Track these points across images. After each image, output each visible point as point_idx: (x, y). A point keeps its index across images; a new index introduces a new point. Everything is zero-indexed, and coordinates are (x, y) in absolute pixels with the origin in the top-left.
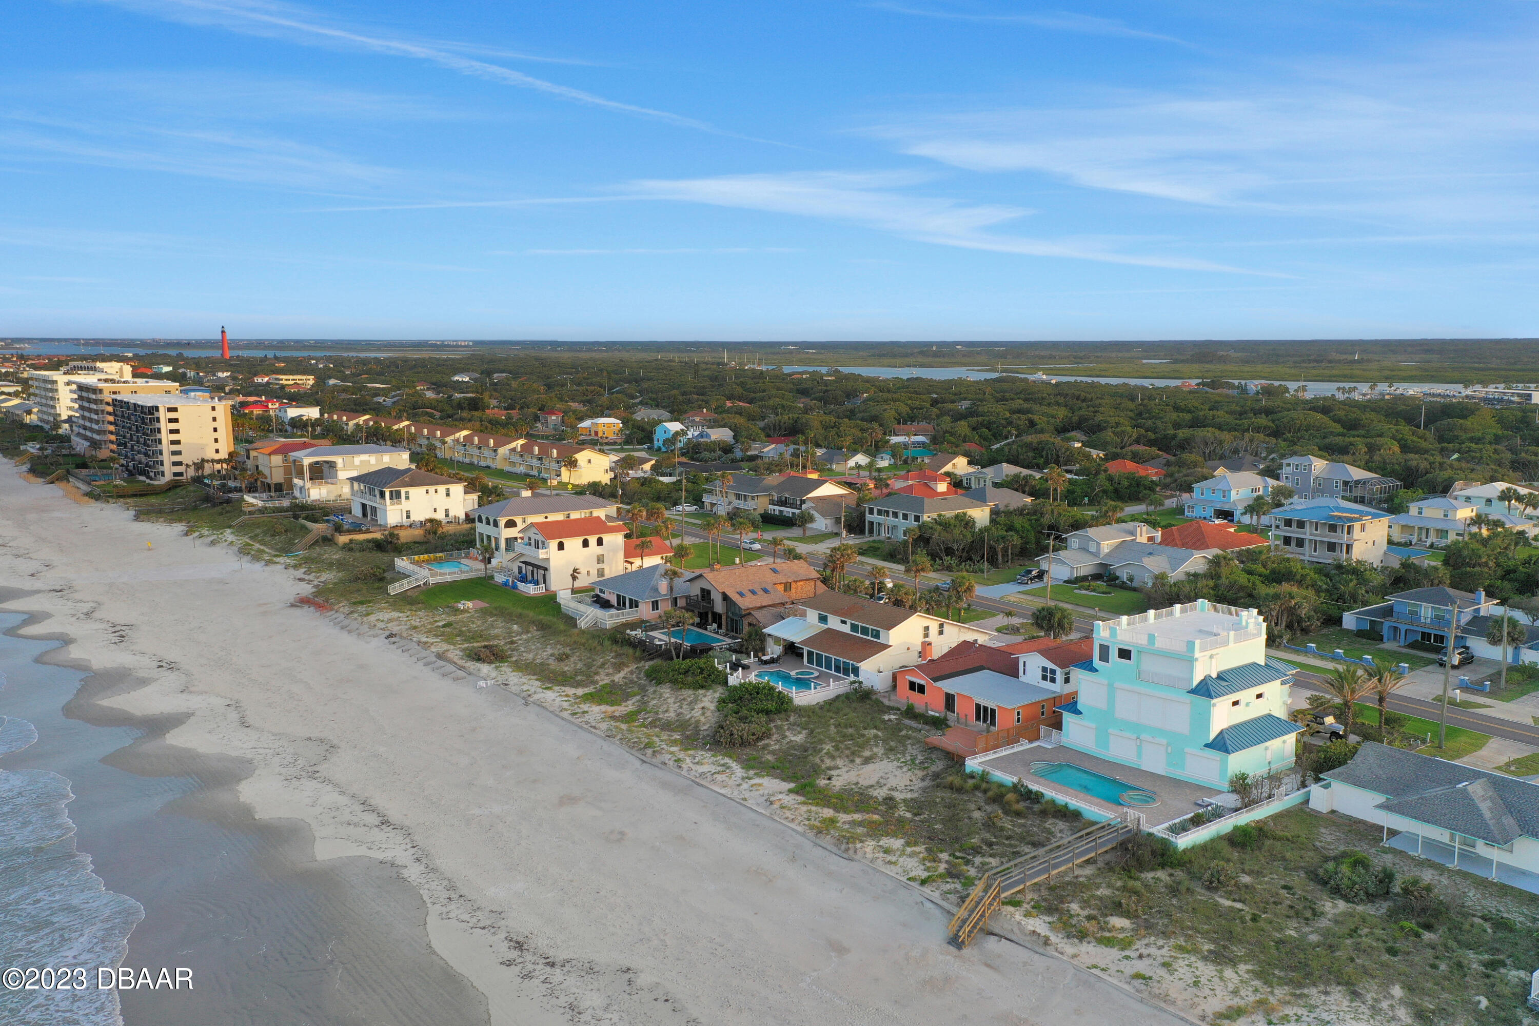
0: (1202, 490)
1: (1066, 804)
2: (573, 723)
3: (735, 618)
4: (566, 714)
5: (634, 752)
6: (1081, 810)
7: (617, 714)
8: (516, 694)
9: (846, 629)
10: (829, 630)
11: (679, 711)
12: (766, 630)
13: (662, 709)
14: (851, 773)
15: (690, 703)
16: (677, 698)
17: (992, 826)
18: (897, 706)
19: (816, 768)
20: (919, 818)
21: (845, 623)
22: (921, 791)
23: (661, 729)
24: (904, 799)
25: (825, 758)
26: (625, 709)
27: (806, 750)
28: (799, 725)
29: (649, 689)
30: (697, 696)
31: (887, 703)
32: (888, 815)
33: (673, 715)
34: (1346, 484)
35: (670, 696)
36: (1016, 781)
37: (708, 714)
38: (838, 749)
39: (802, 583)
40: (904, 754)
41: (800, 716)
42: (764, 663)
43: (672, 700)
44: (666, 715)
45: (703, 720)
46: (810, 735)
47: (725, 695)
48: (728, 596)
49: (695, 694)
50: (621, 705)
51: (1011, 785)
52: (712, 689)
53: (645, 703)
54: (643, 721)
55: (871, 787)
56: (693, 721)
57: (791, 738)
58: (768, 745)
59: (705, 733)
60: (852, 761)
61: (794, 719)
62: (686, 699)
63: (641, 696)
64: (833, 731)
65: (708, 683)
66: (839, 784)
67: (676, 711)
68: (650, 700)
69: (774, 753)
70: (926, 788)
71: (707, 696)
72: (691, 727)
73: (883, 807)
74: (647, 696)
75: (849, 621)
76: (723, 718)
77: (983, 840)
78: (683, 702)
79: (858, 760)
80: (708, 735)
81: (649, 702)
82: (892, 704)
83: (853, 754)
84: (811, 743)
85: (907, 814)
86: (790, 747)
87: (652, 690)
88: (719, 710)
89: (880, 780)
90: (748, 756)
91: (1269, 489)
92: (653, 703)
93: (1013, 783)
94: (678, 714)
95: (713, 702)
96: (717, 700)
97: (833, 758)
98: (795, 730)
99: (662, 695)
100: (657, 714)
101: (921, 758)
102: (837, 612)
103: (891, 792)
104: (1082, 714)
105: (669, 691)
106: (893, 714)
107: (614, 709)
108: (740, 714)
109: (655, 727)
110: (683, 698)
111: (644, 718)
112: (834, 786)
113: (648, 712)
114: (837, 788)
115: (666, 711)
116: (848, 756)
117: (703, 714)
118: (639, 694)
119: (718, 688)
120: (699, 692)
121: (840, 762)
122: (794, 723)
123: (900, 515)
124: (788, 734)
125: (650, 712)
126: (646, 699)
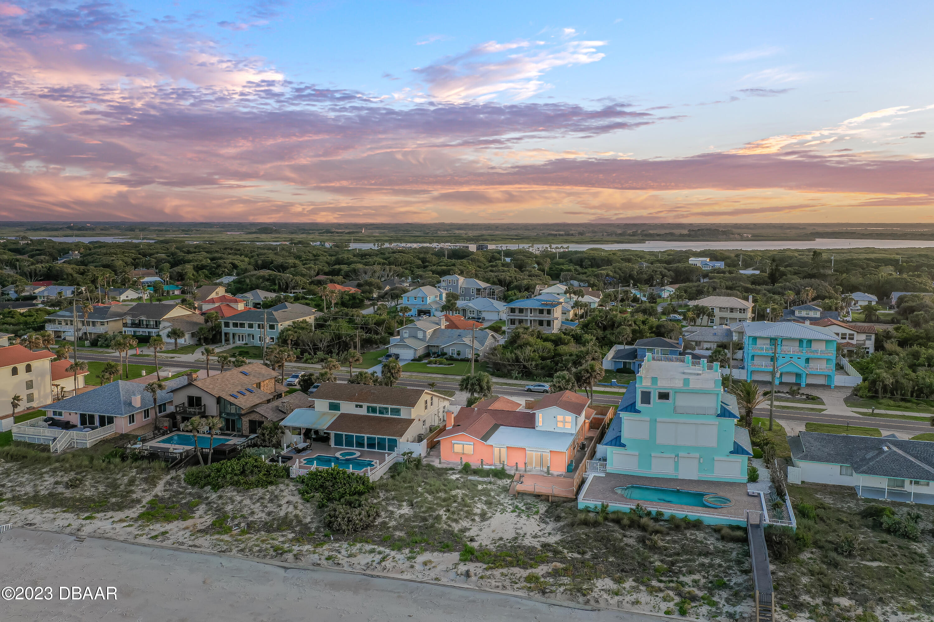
0: (408, 298)
2: (162, 547)
3: (231, 418)
4: (144, 540)
5: (267, 560)
7: (200, 527)
8: (56, 532)
9: (363, 412)
10: (343, 416)
11: (267, 510)
12: (282, 423)
13: (245, 512)
14: (484, 530)
15: (271, 501)
16: (251, 499)
17: (654, 548)
18: (449, 466)
19: (451, 533)
20: (587, 556)
21: (361, 406)
22: (559, 533)
23: (266, 531)
24: (556, 543)
25: (449, 523)
26: (203, 520)
27: (425, 519)
28: (393, 499)
29: (208, 495)
30: (272, 493)
31: (439, 466)
32: (563, 560)
33: (263, 515)
34: (478, 290)
35: (241, 498)
36: (634, 507)
37: (300, 507)
38: (453, 513)
39: (267, 381)
40: (502, 505)
41: (387, 491)
42: (299, 451)
43: (247, 502)
44: (256, 517)
45: (300, 514)
46: (412, 506)
47: (301, 487)
48: (225, 400)
49: (268, 491)
50: (193, 518)
51: (629, 511)
52: (282, 483)
53: (219, 510)
54: (240, 528)
55: (516, 538)
56: (291, 516)
57: (398, 512)
58: (384, 523)
59: (313, 526)
60: (473, 520)
61: (384, 495)
62: (262, 498)
63: (207, 504)
64: (430, 498)
65: (272, 479)
66: (488, 543)
67: (263, 511)
68: (222, 506)
69: (396, 528)
70: (561, 529)
71: (282, 491)
72: (294, 523)
73: (550, 554)
74: (214, 503)
75: (365, 405)
76: (320, 508)
77: (662, 561)
78: (262, 501)
79: (477, 518)
80: (319, 527)
81: (223, 508)
82: (444, 466)
83: (469, 515)
84: (423, 512)
85: (576, 555)
86: (406, 520)
87: (214, 496)
88: (308, 501)
89: (517, 531)
90: (379, 537)
91: (444, 295)
92: (229, 508)
93: (631, 509)
94: (269, 514)
95: (293, 495)
96: (296, 492)
97: (456, 521)
98: (394, 504)
99: (231, 499)
100: (246, 518)
101: (520, 505)
102: (350, 398)
103: (537, 540)
104: (624, 446)
105: (235, 493)
106: (454, 473)
107: (189, 522)
108: (342, 500)
109: (259, 530)
110: (257, 497)
111: (237, 525)
112: (486, 546)
113: (234, 518)
114: (492, 547)
115: (253, 513)
116: (467, 517)
117: (296, 508)
118: (201, 503)
119: (287, 481)
120: (270, 488)
121: (465, 523)
122: (387, 499)
123: (256, 326)
124: (390, 508)
125: (236, 518)
126: (215, 506)
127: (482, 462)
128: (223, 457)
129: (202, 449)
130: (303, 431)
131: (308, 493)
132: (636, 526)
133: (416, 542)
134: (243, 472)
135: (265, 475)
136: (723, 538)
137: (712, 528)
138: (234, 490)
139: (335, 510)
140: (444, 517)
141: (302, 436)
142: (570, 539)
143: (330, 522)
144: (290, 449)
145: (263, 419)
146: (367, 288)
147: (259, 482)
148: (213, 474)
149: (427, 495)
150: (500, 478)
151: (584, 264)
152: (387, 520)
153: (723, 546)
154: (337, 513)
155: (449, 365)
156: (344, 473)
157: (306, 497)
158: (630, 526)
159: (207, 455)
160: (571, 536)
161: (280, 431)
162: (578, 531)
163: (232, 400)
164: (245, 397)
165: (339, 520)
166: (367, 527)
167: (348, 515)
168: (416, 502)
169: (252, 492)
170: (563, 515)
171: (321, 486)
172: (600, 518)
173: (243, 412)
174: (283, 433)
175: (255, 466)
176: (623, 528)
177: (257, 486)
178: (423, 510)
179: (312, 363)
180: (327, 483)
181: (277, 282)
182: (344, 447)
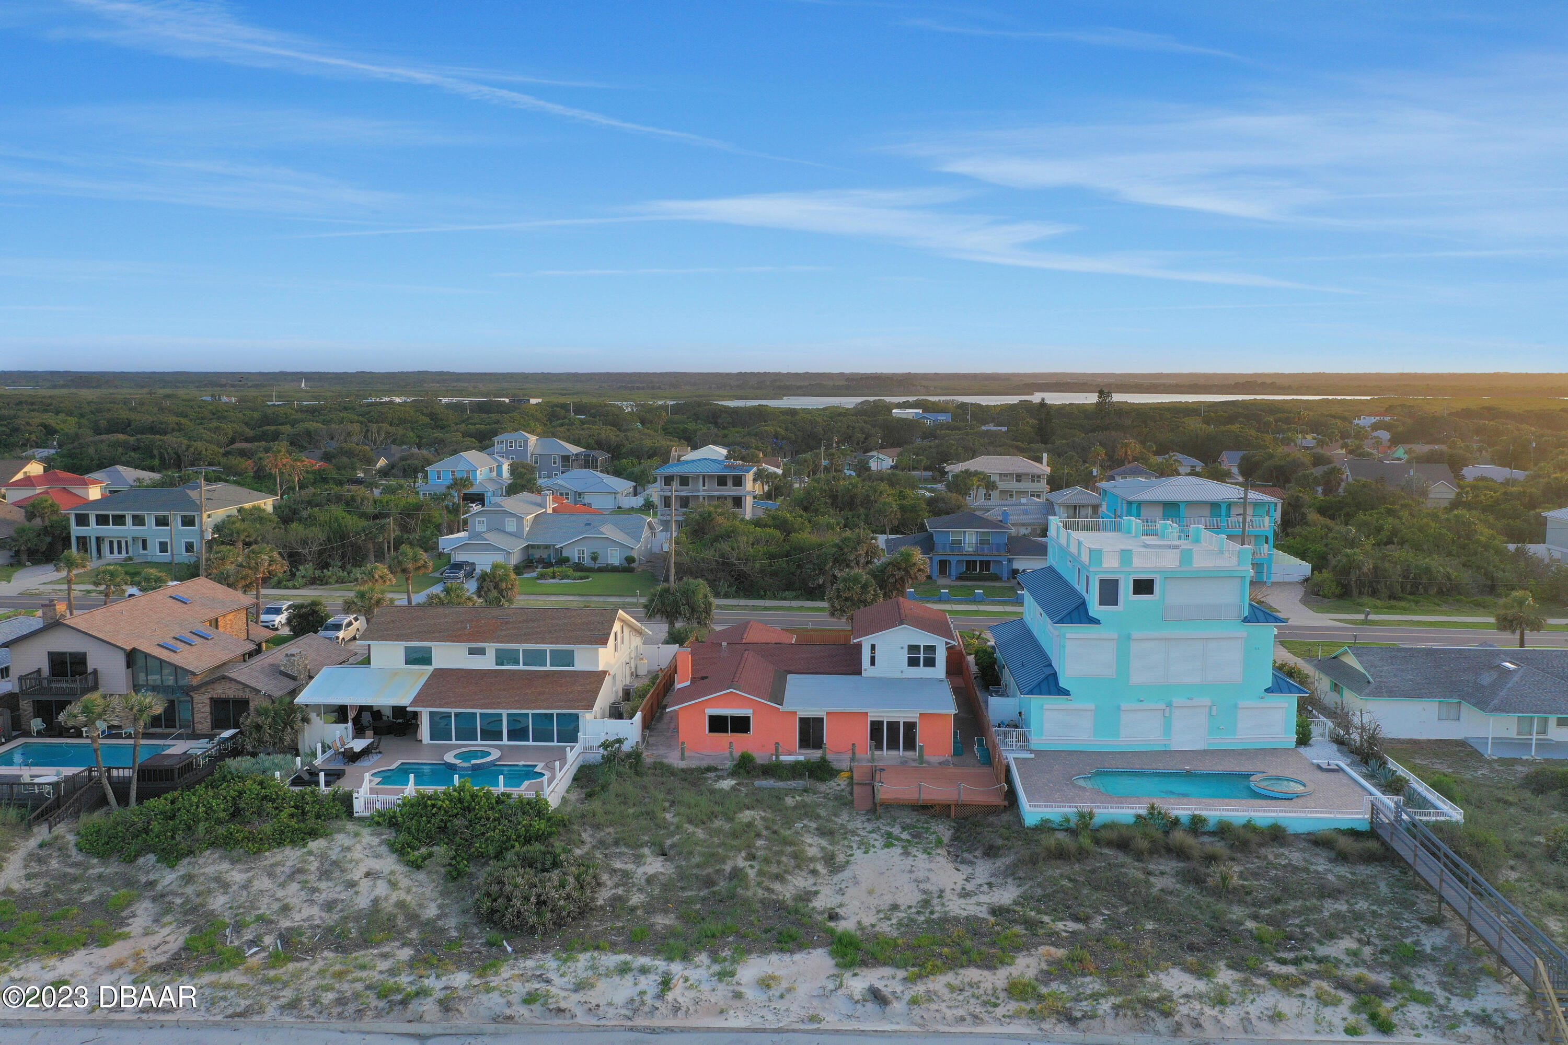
0: (439, 472)
1: (1249, 821)
6: (1281, 823)
7: (153, 958)
9: (487, 662)
10: (440, 674)
11: (321, 898)
12: (300, 699)
13: (266, 907)
14: (851, 892)
15: (325, 874)
16: (271, 875)
17: (1223, 891)
18: (704, 764)
19: (780, 906)
20: (1097, 923)
21: (482, 652)
22: (1009, 880)
23: (336, 950)
24: (1016, 903)
25: (766, 883)
26: (156, 939)
27: (709, 882)
28: (616, 843)
29: (152, 877)
30: (323, 856)
31: (682, 765)
32: (1054, 939)
33: (315, 911)
34: (566, 459)
35: (245, 876)
36: (1143, 812)
37: (404, 882)
38: (766, 861)
39: (230, 617)
40: (854, 833)
41: (598, 827)
42: (352, 757)
43: (263, 883)
44: (298, 917)
45: (409, 898)
46: (664, 854)
47: (389, 834)
48: (147, 655)
49: (310, 853)
50: (125, 937)
51: (1132, 820)
52: (339, 831)
53: (194, 909)
54: (263, 949)
55: (926, 903)
56: (388, 907)
57: (640, 871)
58: (616, 899)
59: (451, 923)
60: (814, 872)
61: (592, 836)
62: (300, 871)
63: (154, 899)
64: (700, 834)
65: (311, 822)
66: (873, 920)
67: (311, 902)
68: (198, 900)
69: (650, 908)
70: (1011, 872)
71: (348, 849)
72: (400, 920)
73: (1018, 929)
74: (175, 894)
75: (491, 649)
76: (454, 879)
77: (1255, 917)
78: (300, 877)
79: (820, 867)
80: (465, 925)
81: (203, 905)
82: (693, 764)
83: (800, 860)
84: (698, 866)
85: (1072, 926)
86: (665, 887)
87: (168, 878)
88: (419, 867)
89: (922, 886)
90: (620, 931)
91: (505, 468)
92: (218, 902)
93: (1139, 817)
94: (329, 906)
95: (378, 856)
96: (384, 849)
97: (779, 878)
98: (621, 854)
99: (218, 879)
100: (272, 922)
101: (896, 830)
102: (454, 636)
103: (974, 900)
104: (1066, 693)
105: (225, 866)
106: (719, 778)
107: (117, 951)
108: (510, 856)
109: (312, 951)
110: (287, 870)
111: (253, 943)
112: (873, 926)
113: (238, 927)
114: (885, 927)
115: (286, 909)
116: (798, 867)
117: (393, 885)
118: (140, 897)
119: (350, 826)
120: (313, 845)
121: (800, 882)
122: (602, 843)
123: (150, 521)
124: (618, 865)
125: (245, 925)
126: (179, 901)
127: (777, 749)
128: (167, 784)
129: (109, 769)
130: (351, 715)
131: (413, 849)
132: (1163, 851)
133: (714, 936)
134: (236, 813)
135: (292, 816)
136: (1342, 857)
137: (1305, 840)
138: (221, 858)
139: (500, 882)
140: (751, 873)
141: (350, 725)
142: (1039, 891)
143: (493, 911)
144: (330, 753)
145: (247, 694)
146: (345, 459)
147: (282, 833)
148: (155, 826)
149: (691, 828)
150: (823, 780)
151: (720, 421)
152: (620, 891)
153: (1352, 874)
154: (508, 888)
155: (581, 579)
156: (488, 795)
157: (412, 858)
158: (1151, 852)
159: (126, 782)
160: (1039, 885)
161: (299, 716)
162: (1050, 872)
163: (165, 655)
164: (194, 649)
165: (517, 902)
166: (585, 911)
167: (538, 890)
168: (673, 846)
169: (272, 857)
170: (1000, 842)
171: (443, 829)
172: (1085, 841)
173: (195, 682)
174: (306, 720)
175: (265, 798)
176: (1139, 856)
177: (280, 844)
178: (697, 859)
179: (294, 587)
180: (456, 822)
181: (156, 452)
182: (454, 742)
